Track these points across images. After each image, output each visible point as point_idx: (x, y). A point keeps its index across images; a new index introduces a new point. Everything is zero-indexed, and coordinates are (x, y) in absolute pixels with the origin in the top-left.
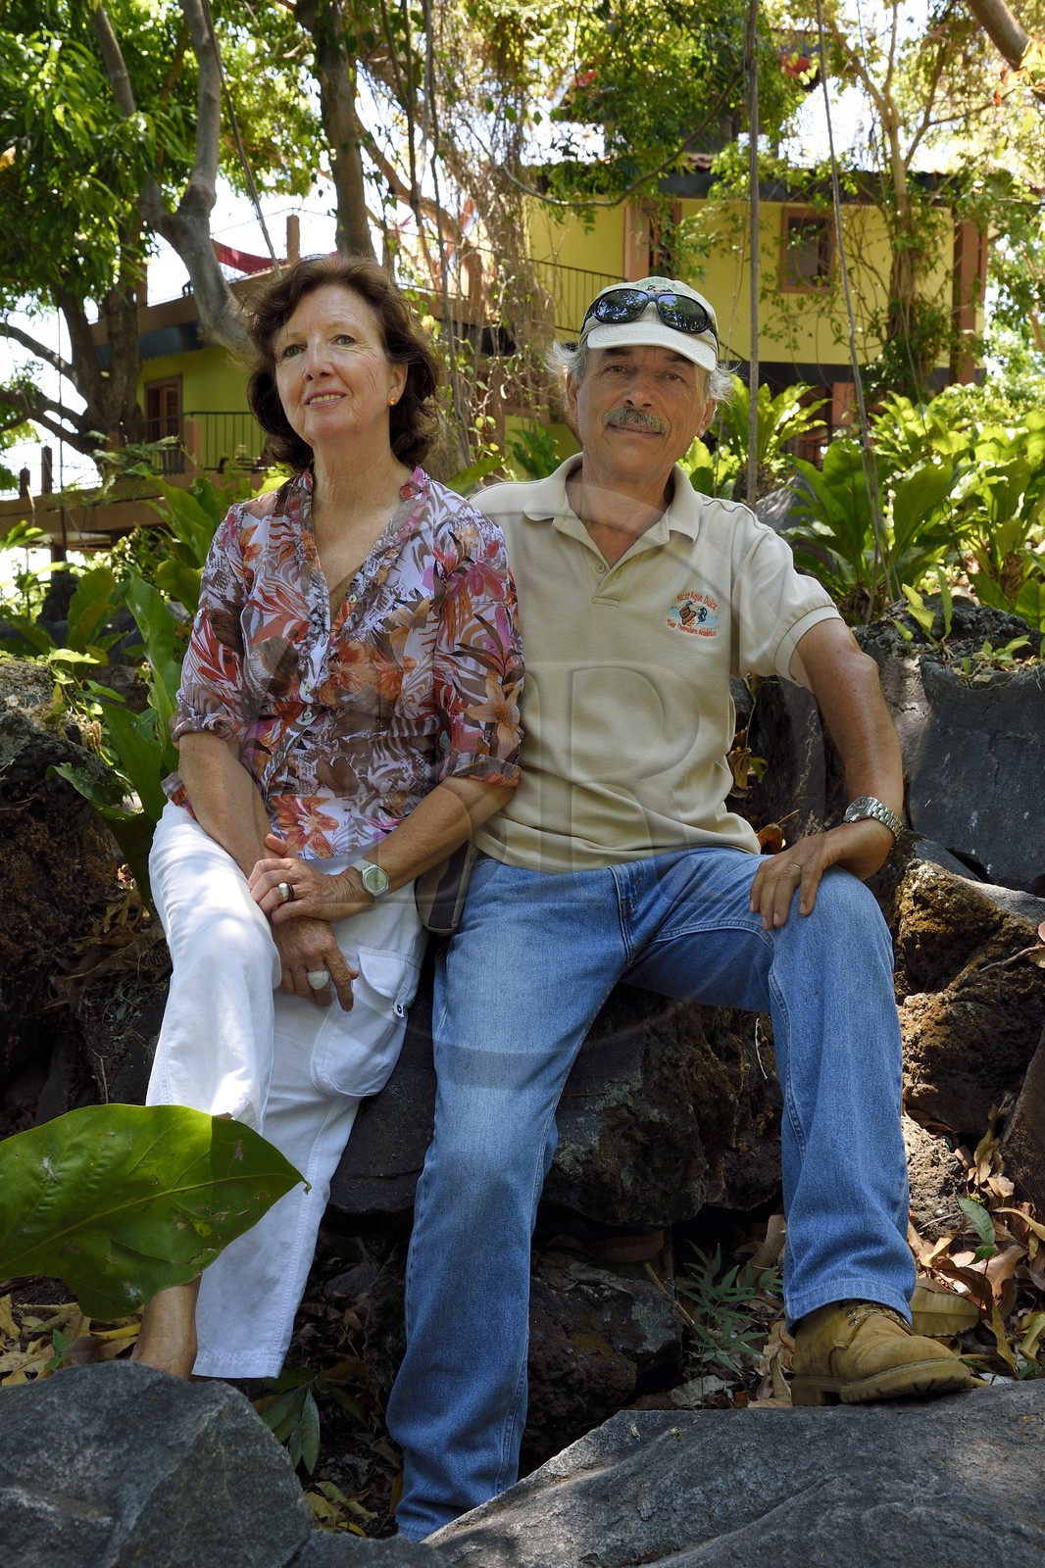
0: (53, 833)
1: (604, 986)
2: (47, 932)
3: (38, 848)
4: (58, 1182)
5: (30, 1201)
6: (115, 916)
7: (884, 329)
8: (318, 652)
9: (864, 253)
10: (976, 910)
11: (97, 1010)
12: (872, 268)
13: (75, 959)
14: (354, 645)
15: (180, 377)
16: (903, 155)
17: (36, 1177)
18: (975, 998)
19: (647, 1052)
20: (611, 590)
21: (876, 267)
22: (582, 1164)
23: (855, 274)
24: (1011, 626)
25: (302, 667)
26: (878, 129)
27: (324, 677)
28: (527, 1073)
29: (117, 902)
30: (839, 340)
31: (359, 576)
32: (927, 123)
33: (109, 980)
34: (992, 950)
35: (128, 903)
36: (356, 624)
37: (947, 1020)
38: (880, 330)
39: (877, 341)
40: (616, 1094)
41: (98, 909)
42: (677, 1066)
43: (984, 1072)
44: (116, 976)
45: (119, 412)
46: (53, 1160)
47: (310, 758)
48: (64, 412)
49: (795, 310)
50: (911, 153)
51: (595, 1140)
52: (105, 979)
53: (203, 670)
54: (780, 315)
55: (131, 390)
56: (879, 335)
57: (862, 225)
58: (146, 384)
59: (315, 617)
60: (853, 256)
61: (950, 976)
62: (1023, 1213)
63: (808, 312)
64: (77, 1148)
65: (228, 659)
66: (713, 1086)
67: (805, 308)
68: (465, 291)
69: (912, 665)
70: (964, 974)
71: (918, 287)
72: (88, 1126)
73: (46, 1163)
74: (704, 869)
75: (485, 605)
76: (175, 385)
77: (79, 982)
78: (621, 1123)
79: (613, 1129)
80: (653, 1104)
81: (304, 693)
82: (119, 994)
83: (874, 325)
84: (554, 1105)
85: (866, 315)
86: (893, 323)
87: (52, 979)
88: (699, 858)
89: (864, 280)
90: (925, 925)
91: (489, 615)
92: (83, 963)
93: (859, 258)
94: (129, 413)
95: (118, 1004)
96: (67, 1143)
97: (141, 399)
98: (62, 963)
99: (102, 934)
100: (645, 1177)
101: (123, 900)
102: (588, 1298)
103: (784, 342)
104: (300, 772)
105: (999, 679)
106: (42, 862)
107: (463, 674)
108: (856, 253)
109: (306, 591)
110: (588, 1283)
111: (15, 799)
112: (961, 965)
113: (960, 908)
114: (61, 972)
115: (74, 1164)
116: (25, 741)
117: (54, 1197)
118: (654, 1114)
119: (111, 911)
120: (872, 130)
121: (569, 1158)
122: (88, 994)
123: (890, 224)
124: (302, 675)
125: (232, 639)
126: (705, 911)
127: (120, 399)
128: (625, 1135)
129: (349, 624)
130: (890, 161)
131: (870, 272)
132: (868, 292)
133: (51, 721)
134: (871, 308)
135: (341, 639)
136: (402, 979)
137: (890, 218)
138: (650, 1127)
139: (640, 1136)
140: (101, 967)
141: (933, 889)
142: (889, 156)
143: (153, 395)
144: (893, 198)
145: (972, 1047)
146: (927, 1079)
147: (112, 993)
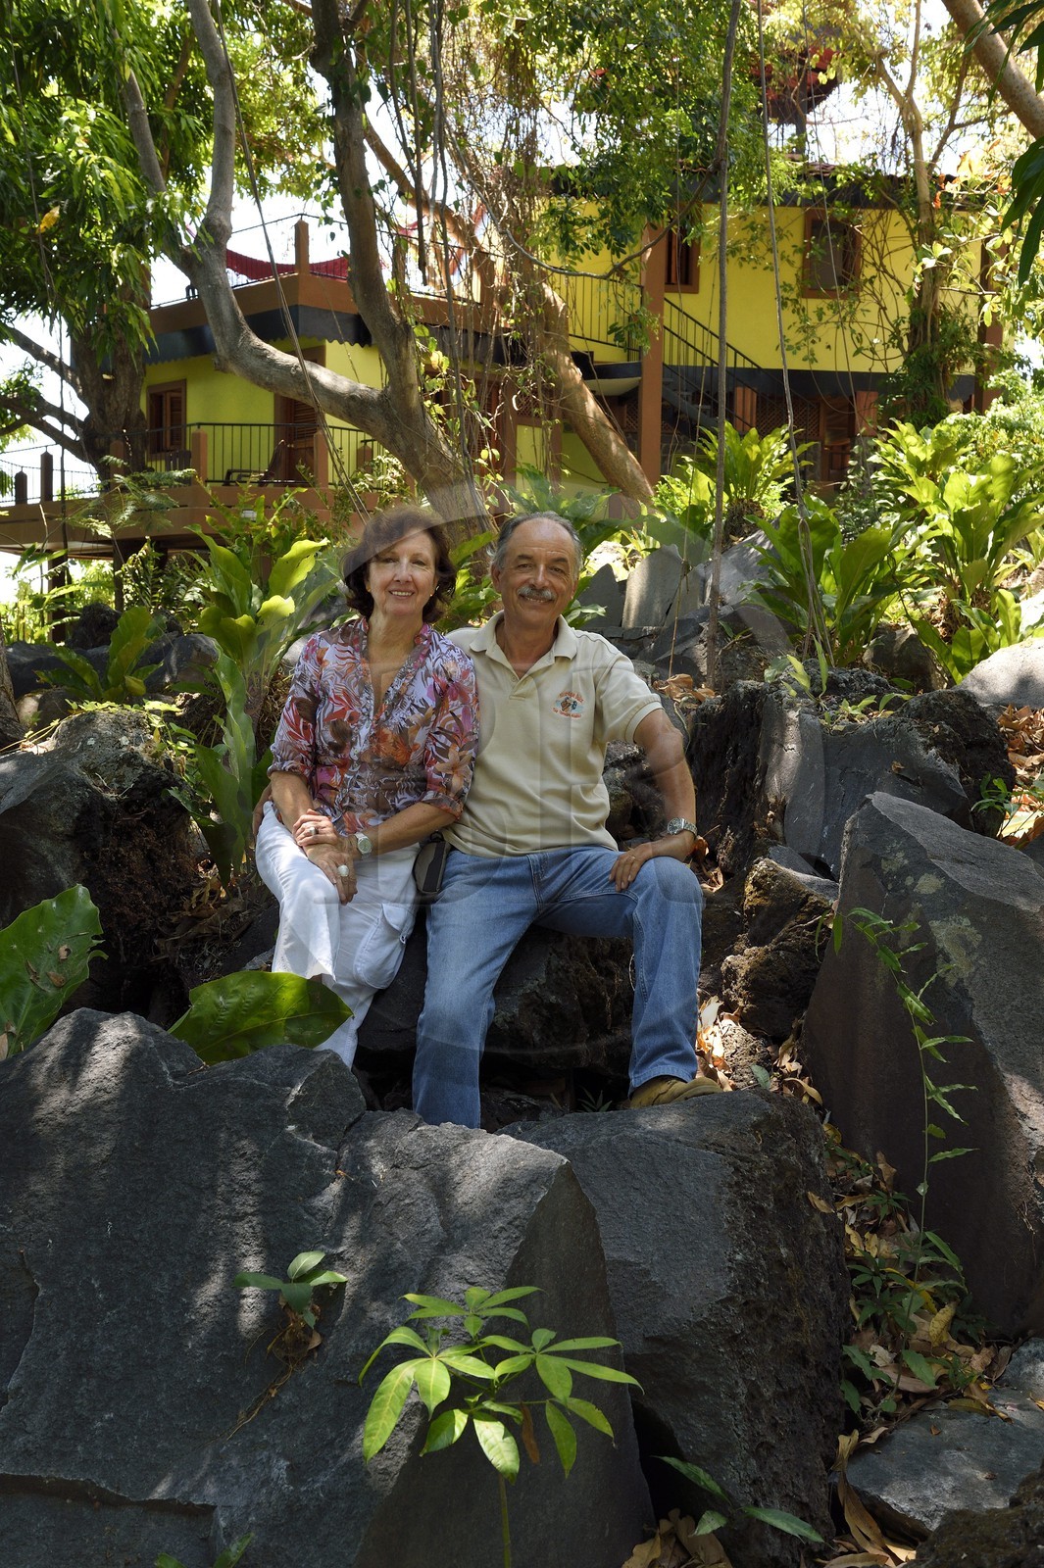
0: (159, 836)
1: (523, 924)
2: (153, 906)
3: (149, 846)
4: (227, 1009)
5: (214, 1017)
6: (199, 897)
7: (905, 339)
8: (364, 731)
9: (886, 261)
10: (791, 890)
11: (190, 962)
12: (893, 278)
13: (173, 927)
14: (386, 731)
15: (184, 383)
16: (927, 158)
17: (217, 1005)
18: (785, 948)
19: (549, 962)
20: (521, 691)
21: (898, 276)
22: (508, 1023)
23: (876, 282)
24: (874, 686)
25: (354, 739)
26: (901, 133)
27: (366, 746)
28: (476, 965)
29: (200, 887)
30: (858, 351)
31: (390, 689)
32: (952, 127)
33: (197, 942)
34: (801, 917)
35: (209, 888)
36: (388, 717)
37: (768, 962)
38: (901, 340)
39: (898, 352)
40: (530, 986)
41: (188, 893)
42: (567, 972)
43: (789, 996)
44: (203, 938)
45: (122, 419)
46: (224, 998)
47: (363, 792)
48: (65, 417)
49: (813, 320)
50: (936, 158)
51: (516, 1010)
52: (195, 940)
53: (290, 733)
54: (798, 325)
55: (134, 397)
56: (900, 346)
57: (884, 233)
58: (150, 388)
59: (364, 710)
60: (874, 264)
61: (773, 935)
62: (804, 1083)
63: (827, 322)
64: (236, 992)
65: (305, 727)
66: (591, 986)
67: (825, 319)
68: (477, 298)
69: (793, 715)
70: (781, 934)
71: (941, 297)
72: (242, 981)
73: (221, 999)
74: (590, 861)
75: (455, 706)
76: (179, 391)
77: (175, 942)
78: (533, 1003)
79: (528, 1006)
80: (552, 993)
81: (353, 753)
82: (206, 950)
83: (896, 334)
84: (492, 985)
85: (887, 325)
86: (913, 335)
87: (156, 941)
88: (588, 853)
89: (886, 289)
90: (758, 900)
91: (459, 712)
92: (178, 929)
93: (882, 269)
94: (131, 420)
95: (204, 958)
96: (231, 990)
97: (143, 404)
98: (163, 929)
99: (191, 909)
100: (548, 1037)
101: (204, 885)
102: (514, 1108)
103: (804, 352)
104: (357, 800)
105: (850, 728)
106: (150, 858)
107: (438, 744)
108: (878, 262)
109: (361, 694)
110: (515, 1100)
111: (134, 812)
112: (781, 927)
113: (781, 889)
114: (161, 936)
115: (235, 1000)
116: (140, 770)
117: (224, 1016)
118: (553, 998)
119: (196, 894)
120: (895, 134)
121: (501, 1020)
122: (183, 951)
123: (912, 232)
124: (353, 744)
125: (308, 715)
126: (593, 884)
127: (124, 406)
128: (534, 1010)
129: (383, 717)
130: (912, 166)
131: (892, 281)
132: (888, 300)
133: (155, 756)
134: (893, 317)
135: (379, 725)
136: (405, 921)
137: (913, 225)
138: (551, 1006)
139: (545, 1012)
140: (192, 932)
141: (764, 877)
142: (912, 161)
143: (156, 399)
144: (916, 204)
145: (782, 980)
146: (752, 1001)
147: (200, 949)
